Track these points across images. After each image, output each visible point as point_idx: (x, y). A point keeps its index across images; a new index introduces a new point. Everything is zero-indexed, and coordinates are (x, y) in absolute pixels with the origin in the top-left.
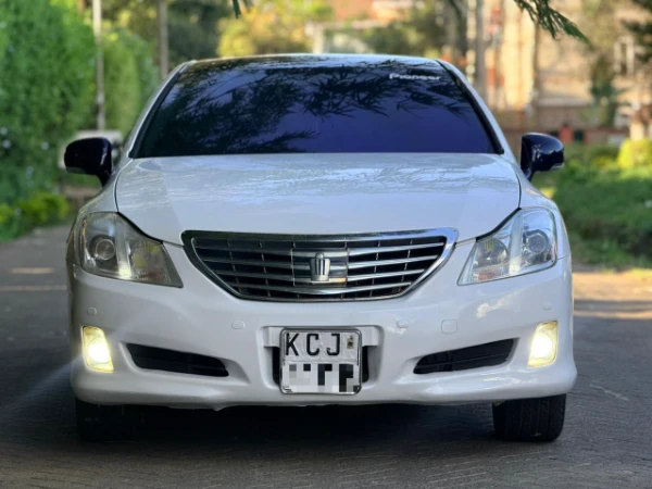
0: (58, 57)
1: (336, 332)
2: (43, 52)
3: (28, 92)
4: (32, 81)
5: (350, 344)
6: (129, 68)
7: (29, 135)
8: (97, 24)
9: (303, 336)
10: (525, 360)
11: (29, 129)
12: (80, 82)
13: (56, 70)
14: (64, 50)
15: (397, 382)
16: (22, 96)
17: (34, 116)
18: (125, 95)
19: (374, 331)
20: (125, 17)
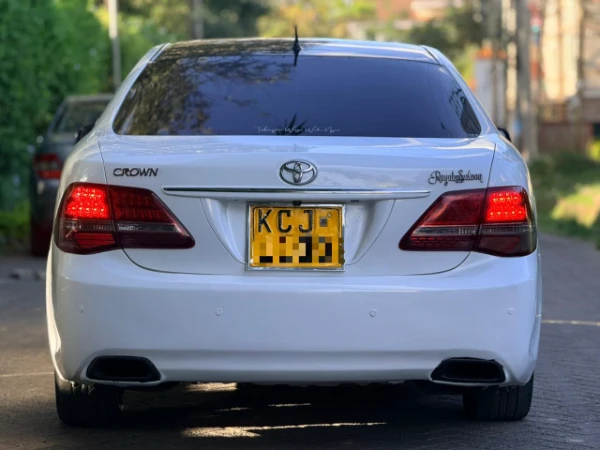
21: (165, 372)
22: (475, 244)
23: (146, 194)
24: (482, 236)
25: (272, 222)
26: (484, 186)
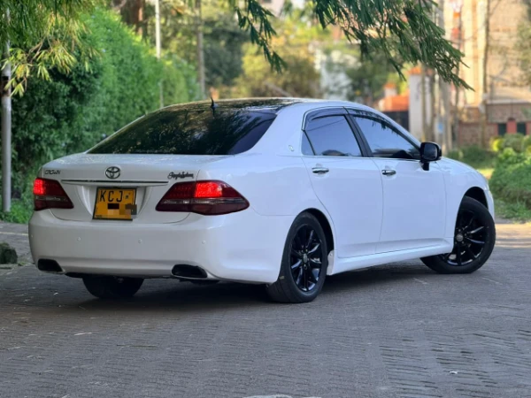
0: (139, 82)
2: (129, 79)
3: (119, 107)
4: (121, 100)
6: (181, 85)
8: (158, 52)
12: (151, 99)
14: (142, 77)
16: (115, 110)
20: (174, 44)
21: (65, 267)
22: (189, 209)
23: (56, 182)
24: (193, 205)
25: (106, 196)
26: (194, 180)
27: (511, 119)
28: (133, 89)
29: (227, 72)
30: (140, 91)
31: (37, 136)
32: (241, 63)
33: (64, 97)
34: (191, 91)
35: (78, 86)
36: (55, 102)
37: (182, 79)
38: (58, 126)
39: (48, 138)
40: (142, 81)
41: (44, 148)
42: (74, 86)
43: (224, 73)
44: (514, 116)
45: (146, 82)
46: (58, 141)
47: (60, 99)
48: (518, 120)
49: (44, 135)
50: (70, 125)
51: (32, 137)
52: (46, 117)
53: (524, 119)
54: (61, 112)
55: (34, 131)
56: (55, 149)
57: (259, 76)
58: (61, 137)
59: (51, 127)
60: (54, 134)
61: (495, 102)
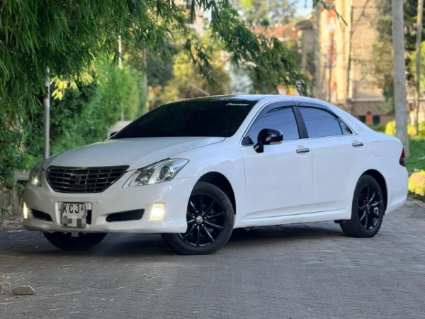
0: (113, 87)
1: (78, 203)
5: (82, 209)
6: (135, 88)
7: (100, 123)
9: (68, 205)
10: (148, 218)
11: (100, 121)
13: (112, 93)
14: (115, 84)
15: (100, 223)
17: (102, 115)
18: (133, 102)
19: (90, 204)
27: (369, 113)
28: (109, 91)
29: (163, 76)
30: (114, 93)
31: (60, 122)
32: (172, 69)
33: (76, 99)
34: (140, 91)
35: (85, 92)
36: (71, 101)
37: (135, 83)
38: (72, 117)
39: (67, 124)
40: (115, 87)
41: (64, 129)
42: (83, 92)
43: (160, 75)
44: (371, 111)
45: (117, 87)
46: (72, 125)
47: (74, 99)
48: (374, 114)
49: (64, 122)
50: (79, 116)
51: (57, 123)
52: (65, 111)
53: (378, 113)
54: (75, 108)
55: (58, 119)
56: (70, 130)
57: (185, 78)
58: (74, 123)
59: (68, 117)
60: (70, 121)
61: (358, 100)
